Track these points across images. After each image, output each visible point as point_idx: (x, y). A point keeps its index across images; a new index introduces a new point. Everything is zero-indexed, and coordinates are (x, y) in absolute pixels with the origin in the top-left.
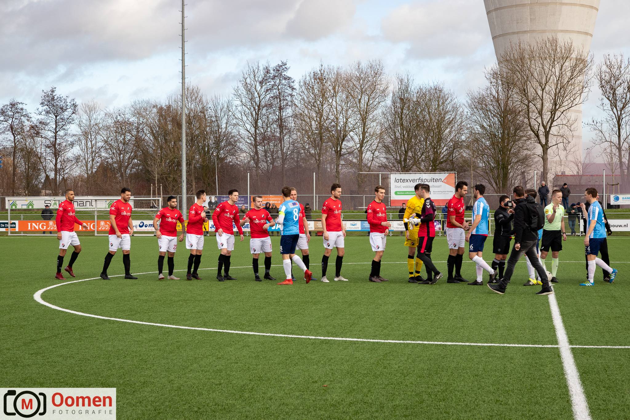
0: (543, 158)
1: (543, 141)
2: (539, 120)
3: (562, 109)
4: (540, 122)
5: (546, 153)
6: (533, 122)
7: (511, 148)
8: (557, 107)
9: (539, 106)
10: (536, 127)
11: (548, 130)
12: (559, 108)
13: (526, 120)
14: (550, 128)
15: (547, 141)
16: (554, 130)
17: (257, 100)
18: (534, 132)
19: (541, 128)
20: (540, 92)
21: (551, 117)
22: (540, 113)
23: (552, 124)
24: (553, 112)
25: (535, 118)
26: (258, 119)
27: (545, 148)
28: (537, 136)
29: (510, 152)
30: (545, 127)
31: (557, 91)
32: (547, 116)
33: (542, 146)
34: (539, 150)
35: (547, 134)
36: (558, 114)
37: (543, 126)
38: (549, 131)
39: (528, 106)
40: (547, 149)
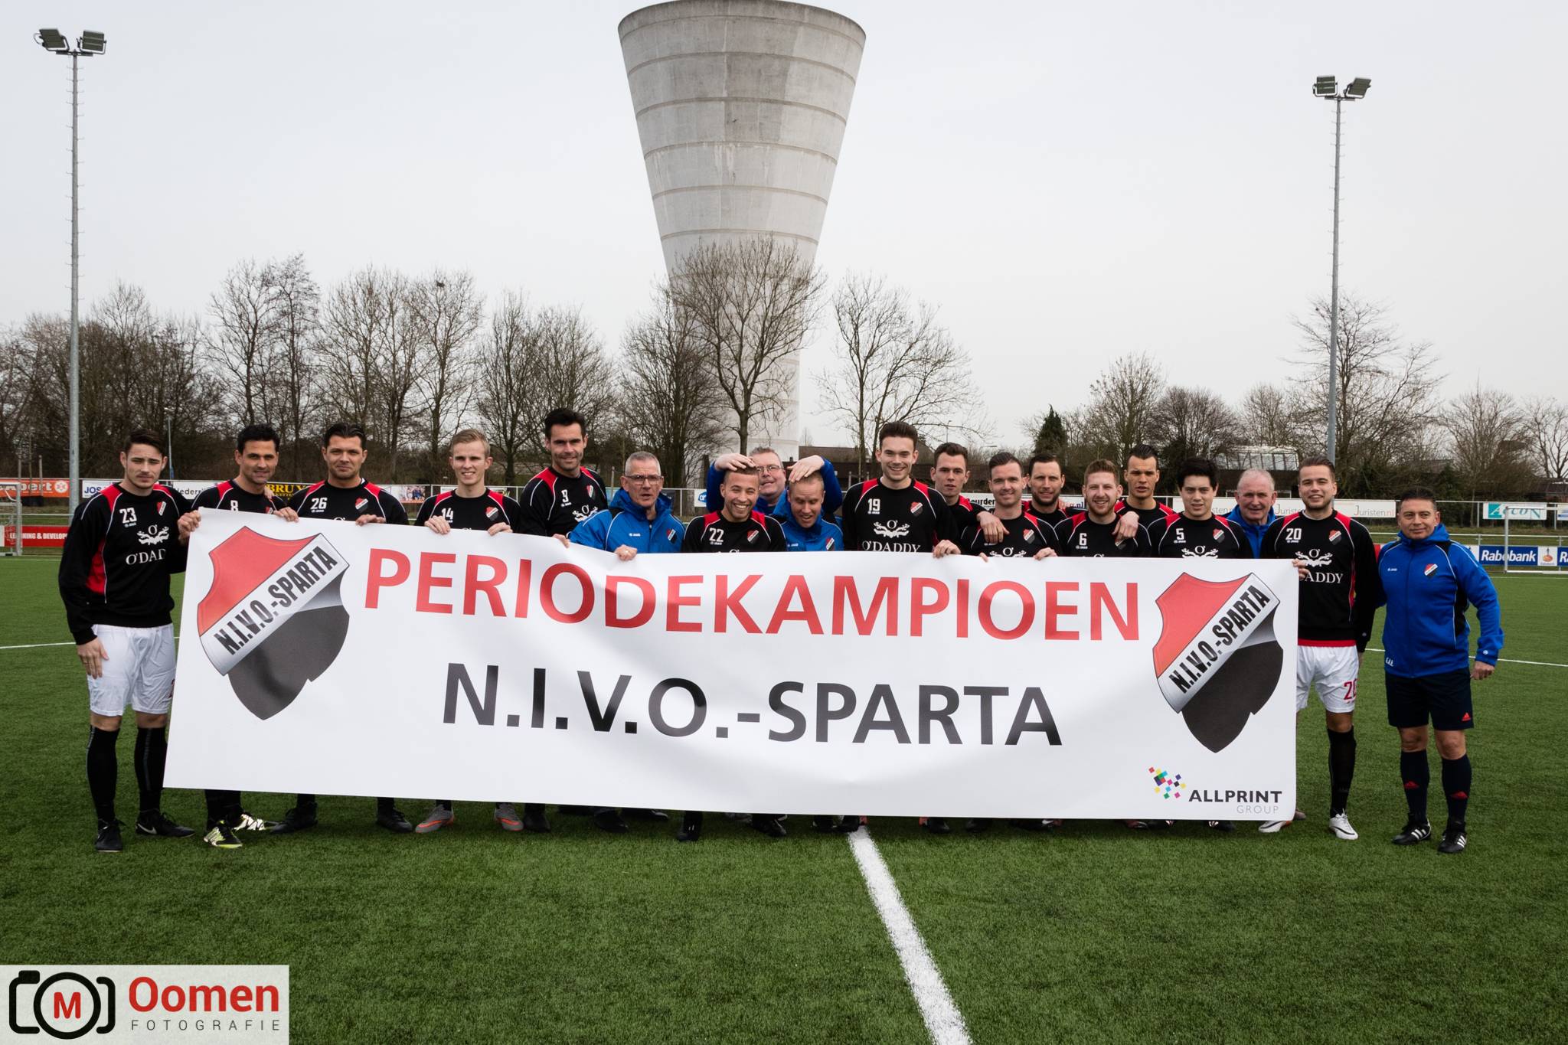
0: (740, 432)
1: (742, 406)
2: (736, 370)
3: (772, 355)
4: (737, 373)
5: (746, 425)
6: (725, 373)
7: (690, 413)
8: (765, 351)
9: (736, 348)
10: (731, 382)
11: (749, 387)
12: (767, 353)
13: (715, 370)
14: (753, 384)
15: (748, 405)
16: (758, 389)
17: (252, 317)
18: (726, 389)
19: (739, 384)
20: (738, 325)
21: (755, 366)
22: (738, 360)
23: (755, 377)
24: (759, 358)
25: (728, 367)
26: (253, 351)
27: (744, 416)
28: (732, 395)
29: (687, 421)
30: (744, 383)
31: (767, 325)
32: (748, 366)
33: (740, 413)
34: (734, 419)
35: (747, 393)
36: (766, 361)
37: (742, 380)
38: (751, 389)
39: (718, 347)
40: (747, 419)
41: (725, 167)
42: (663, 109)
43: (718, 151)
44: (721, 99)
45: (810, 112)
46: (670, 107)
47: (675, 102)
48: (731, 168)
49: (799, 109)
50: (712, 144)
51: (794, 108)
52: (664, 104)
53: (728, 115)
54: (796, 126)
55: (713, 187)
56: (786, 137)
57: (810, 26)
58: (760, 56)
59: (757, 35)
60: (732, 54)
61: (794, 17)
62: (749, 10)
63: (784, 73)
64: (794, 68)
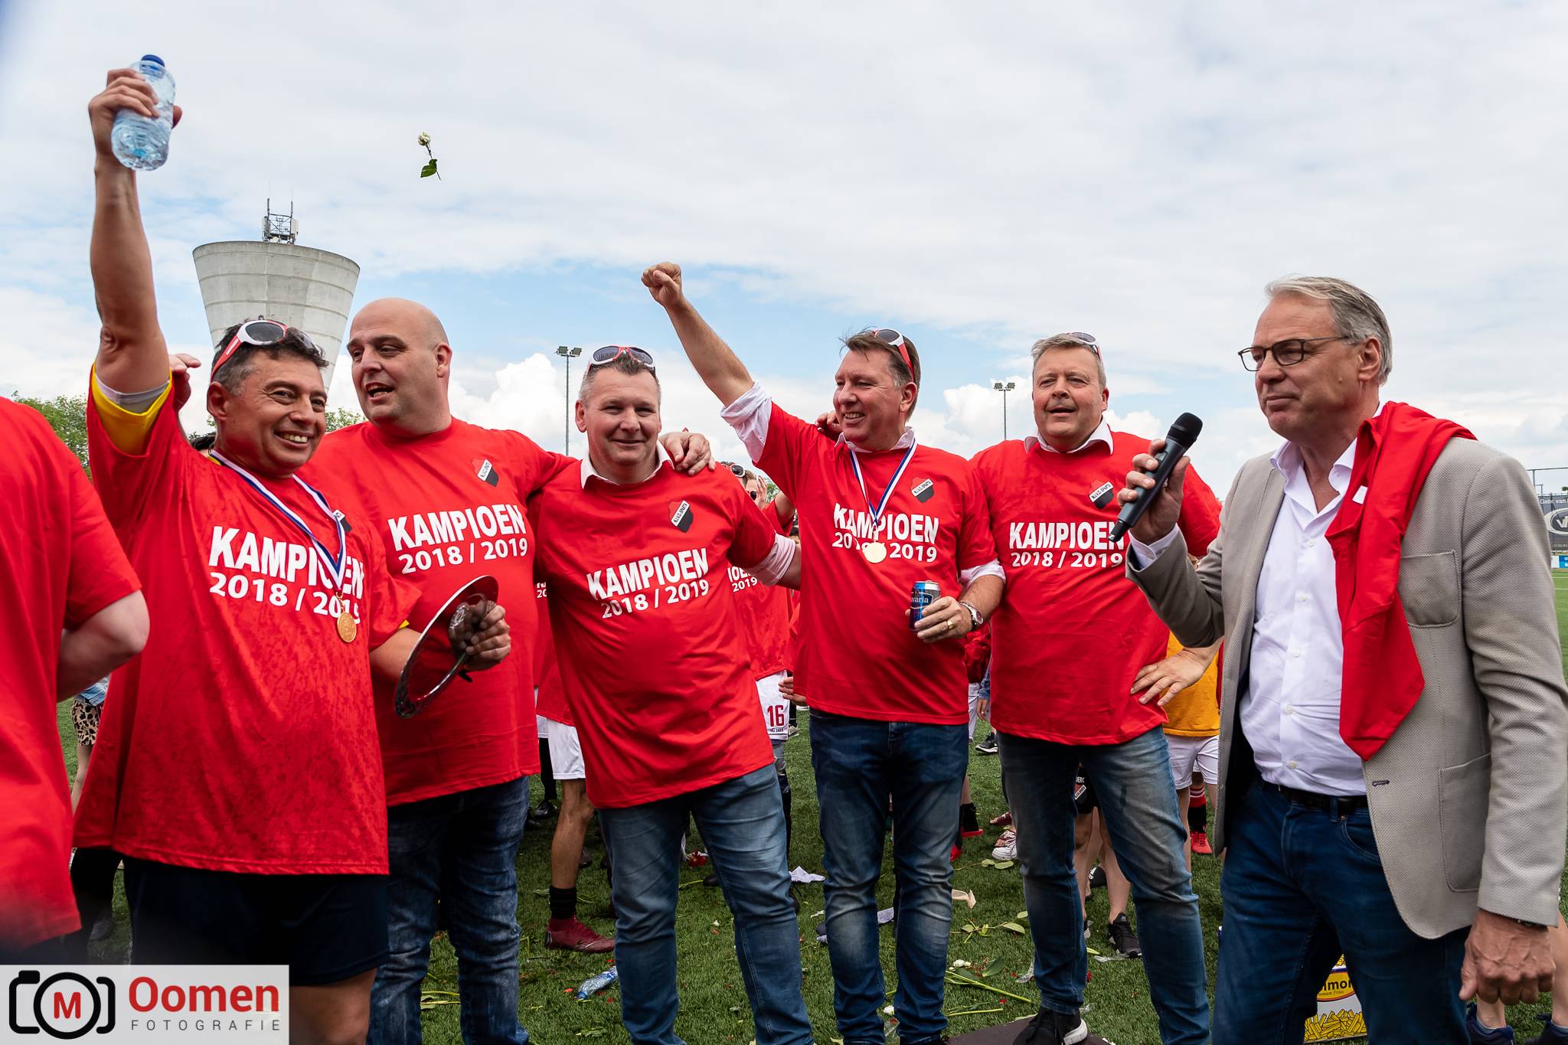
44: (263, 302)
45: (324, 312)
46: (229, 304)
47: (232, 302)
49: (317, 310)
52: (225, 302)
54: (314, 321)
57: (322, 261)
58: (290, 278)
59: (288, 267)
60: (271, 276)
61: (312, 256)
62: (282, 250)
63: (306, 289)
64: (312, 286)
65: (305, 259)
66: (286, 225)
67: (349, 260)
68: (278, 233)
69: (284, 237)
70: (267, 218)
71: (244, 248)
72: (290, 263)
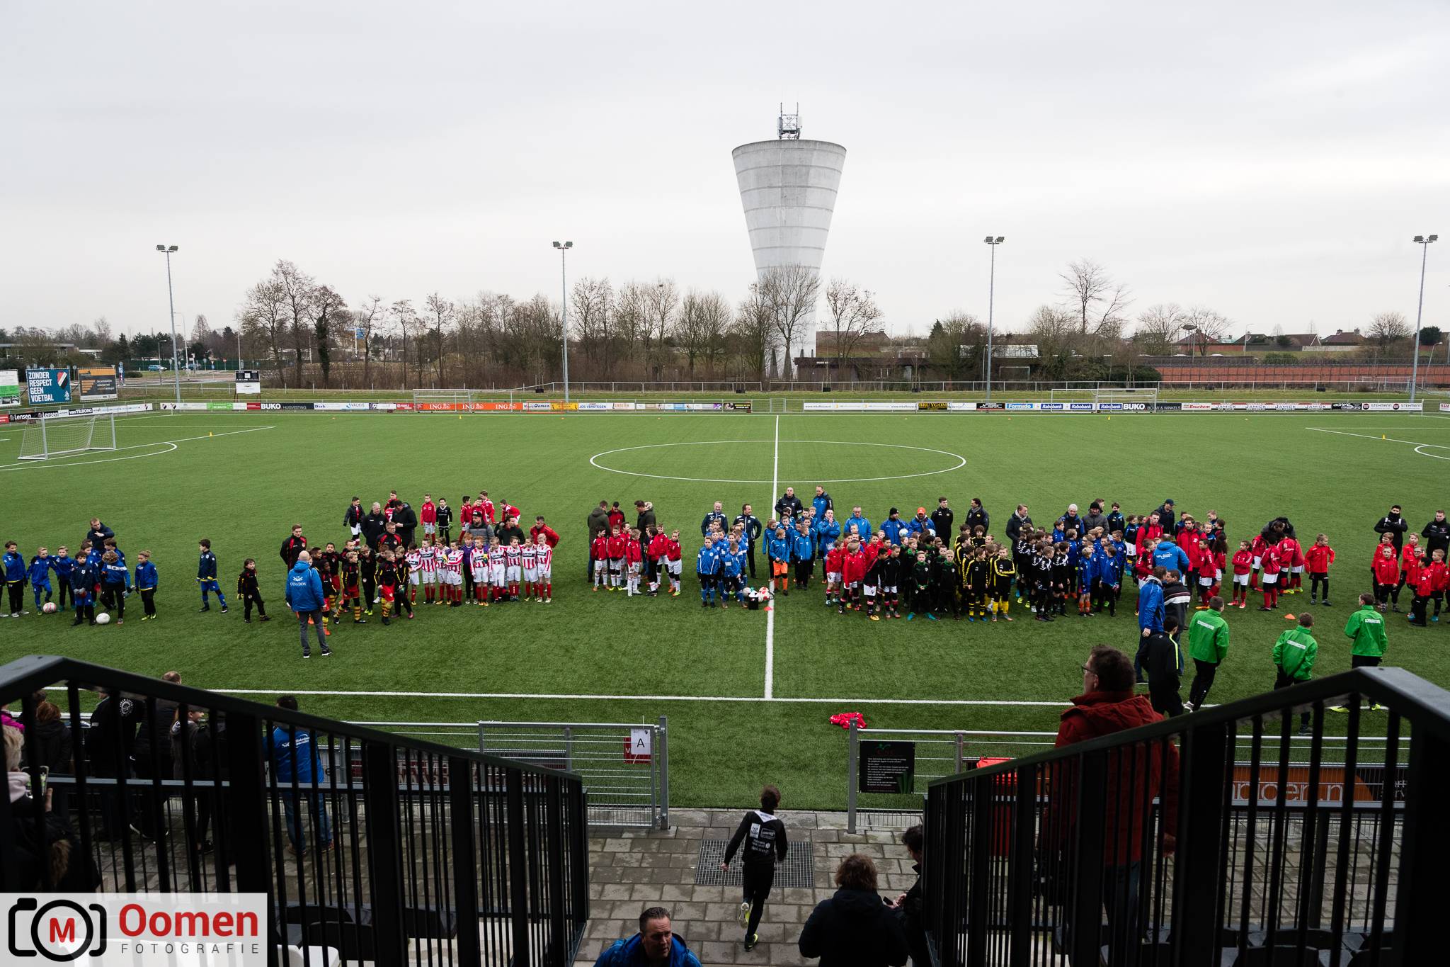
0: (787, 346)
1: (787, 335)
2: (785, 321)
3: (800, 313)
5: (789, 343)
6: (780, 322)
7: (765, 338)
8: (797, 311)
9: (785, 311)
10: (783, 326)
11: (790, 328)
13: (776, 321)
14: (792, 326)
15: (790, 335)
16: (795, 328)
17: (586, 302)
18: (780, 329)
19: (786, 327)
20: (786, 300)
21: (793, 319)
22: (786, 316)
23: (793, 323)
24: (794, 316)
25: (782, 319)
26: (587, 317)
27: (788, 340)
28: (783, 331)
29: (764, 341)
30: (788, 326)
31: (798, 301)
32: (790, 318)
33: (787, 338)
34: (784, 341)
35: (790, 330)
36: (798, 316)
39: (777, 311)
41: (781, 218)
42: (753, 192)
43: (778, 210)
44: (779, 187)
45: (820, 190)
46: (756, 191)
47: (758, 189)
48: (784, 218)
49: (816, 190)
50: (775, 207)
51: (812, 189)
52: (754, 189)
53: (782, 194)
54: (813, 197)
55: (776, 227)
56: (809, 203)
57: (819, 150)
58: (797, 166)
59: (795, 156)
60: (784, 166)
61: (812, 146)
62: (791, 145)
63: (808, 173)
64: (812, 171)
65: (807, 150)
66: (794, 121)
67: (839, 146)
68: (788, 129)
69: (792, 132)
70: (781, 118)
71: (765, 146)
72: (797, 154)
